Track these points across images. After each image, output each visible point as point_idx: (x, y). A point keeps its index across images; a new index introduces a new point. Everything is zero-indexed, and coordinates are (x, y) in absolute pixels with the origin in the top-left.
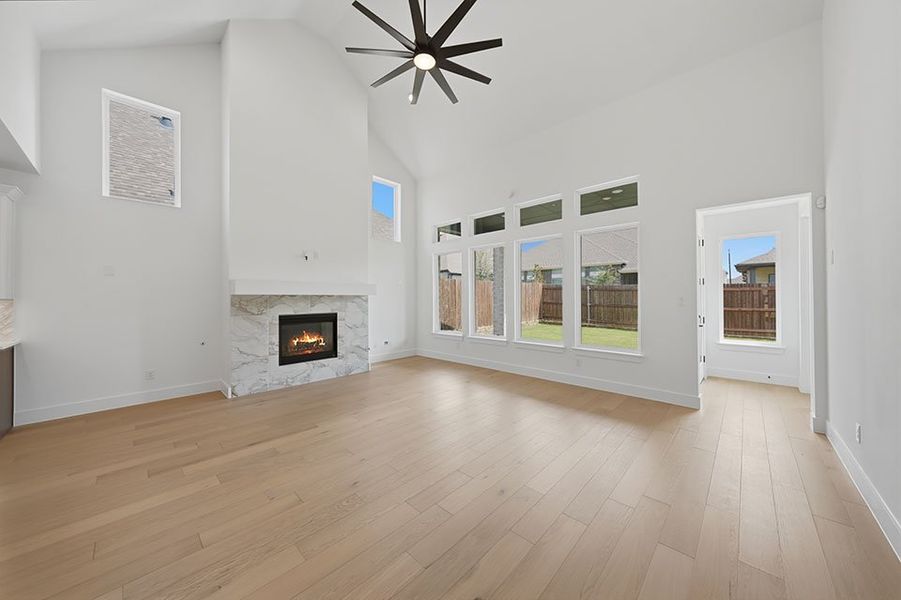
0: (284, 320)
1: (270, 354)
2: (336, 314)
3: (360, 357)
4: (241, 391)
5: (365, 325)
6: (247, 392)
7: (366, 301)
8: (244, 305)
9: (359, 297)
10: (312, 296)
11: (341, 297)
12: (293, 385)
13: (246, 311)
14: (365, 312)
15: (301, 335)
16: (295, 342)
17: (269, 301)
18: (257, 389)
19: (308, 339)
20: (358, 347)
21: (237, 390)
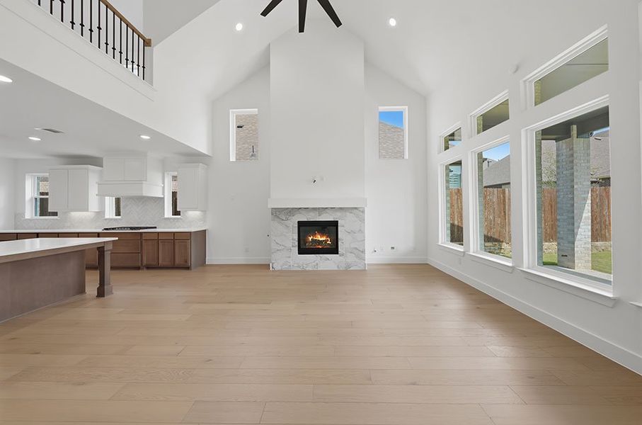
0: (301, 224)
1: (293, 246)
2: (337, 221)
3: (357, 257)
4: (277, 266)
5: (362, 231)
6: (280, 268)
7: (363, 212)
8: (279, 213)
9: (356, 208)
10: (319, 208)
11: (341, 208)
12: (307, 269)
13: (278, 217)
14: (363, 220)
15: (314, 235)
16: (310, 238)
17: (292, 211)
18: (285, 267)
19: (319, 238)
20: (356, 248)
21: (274, 266)
